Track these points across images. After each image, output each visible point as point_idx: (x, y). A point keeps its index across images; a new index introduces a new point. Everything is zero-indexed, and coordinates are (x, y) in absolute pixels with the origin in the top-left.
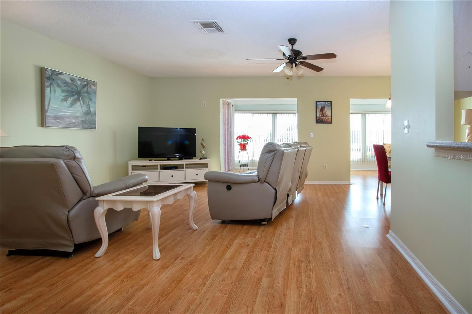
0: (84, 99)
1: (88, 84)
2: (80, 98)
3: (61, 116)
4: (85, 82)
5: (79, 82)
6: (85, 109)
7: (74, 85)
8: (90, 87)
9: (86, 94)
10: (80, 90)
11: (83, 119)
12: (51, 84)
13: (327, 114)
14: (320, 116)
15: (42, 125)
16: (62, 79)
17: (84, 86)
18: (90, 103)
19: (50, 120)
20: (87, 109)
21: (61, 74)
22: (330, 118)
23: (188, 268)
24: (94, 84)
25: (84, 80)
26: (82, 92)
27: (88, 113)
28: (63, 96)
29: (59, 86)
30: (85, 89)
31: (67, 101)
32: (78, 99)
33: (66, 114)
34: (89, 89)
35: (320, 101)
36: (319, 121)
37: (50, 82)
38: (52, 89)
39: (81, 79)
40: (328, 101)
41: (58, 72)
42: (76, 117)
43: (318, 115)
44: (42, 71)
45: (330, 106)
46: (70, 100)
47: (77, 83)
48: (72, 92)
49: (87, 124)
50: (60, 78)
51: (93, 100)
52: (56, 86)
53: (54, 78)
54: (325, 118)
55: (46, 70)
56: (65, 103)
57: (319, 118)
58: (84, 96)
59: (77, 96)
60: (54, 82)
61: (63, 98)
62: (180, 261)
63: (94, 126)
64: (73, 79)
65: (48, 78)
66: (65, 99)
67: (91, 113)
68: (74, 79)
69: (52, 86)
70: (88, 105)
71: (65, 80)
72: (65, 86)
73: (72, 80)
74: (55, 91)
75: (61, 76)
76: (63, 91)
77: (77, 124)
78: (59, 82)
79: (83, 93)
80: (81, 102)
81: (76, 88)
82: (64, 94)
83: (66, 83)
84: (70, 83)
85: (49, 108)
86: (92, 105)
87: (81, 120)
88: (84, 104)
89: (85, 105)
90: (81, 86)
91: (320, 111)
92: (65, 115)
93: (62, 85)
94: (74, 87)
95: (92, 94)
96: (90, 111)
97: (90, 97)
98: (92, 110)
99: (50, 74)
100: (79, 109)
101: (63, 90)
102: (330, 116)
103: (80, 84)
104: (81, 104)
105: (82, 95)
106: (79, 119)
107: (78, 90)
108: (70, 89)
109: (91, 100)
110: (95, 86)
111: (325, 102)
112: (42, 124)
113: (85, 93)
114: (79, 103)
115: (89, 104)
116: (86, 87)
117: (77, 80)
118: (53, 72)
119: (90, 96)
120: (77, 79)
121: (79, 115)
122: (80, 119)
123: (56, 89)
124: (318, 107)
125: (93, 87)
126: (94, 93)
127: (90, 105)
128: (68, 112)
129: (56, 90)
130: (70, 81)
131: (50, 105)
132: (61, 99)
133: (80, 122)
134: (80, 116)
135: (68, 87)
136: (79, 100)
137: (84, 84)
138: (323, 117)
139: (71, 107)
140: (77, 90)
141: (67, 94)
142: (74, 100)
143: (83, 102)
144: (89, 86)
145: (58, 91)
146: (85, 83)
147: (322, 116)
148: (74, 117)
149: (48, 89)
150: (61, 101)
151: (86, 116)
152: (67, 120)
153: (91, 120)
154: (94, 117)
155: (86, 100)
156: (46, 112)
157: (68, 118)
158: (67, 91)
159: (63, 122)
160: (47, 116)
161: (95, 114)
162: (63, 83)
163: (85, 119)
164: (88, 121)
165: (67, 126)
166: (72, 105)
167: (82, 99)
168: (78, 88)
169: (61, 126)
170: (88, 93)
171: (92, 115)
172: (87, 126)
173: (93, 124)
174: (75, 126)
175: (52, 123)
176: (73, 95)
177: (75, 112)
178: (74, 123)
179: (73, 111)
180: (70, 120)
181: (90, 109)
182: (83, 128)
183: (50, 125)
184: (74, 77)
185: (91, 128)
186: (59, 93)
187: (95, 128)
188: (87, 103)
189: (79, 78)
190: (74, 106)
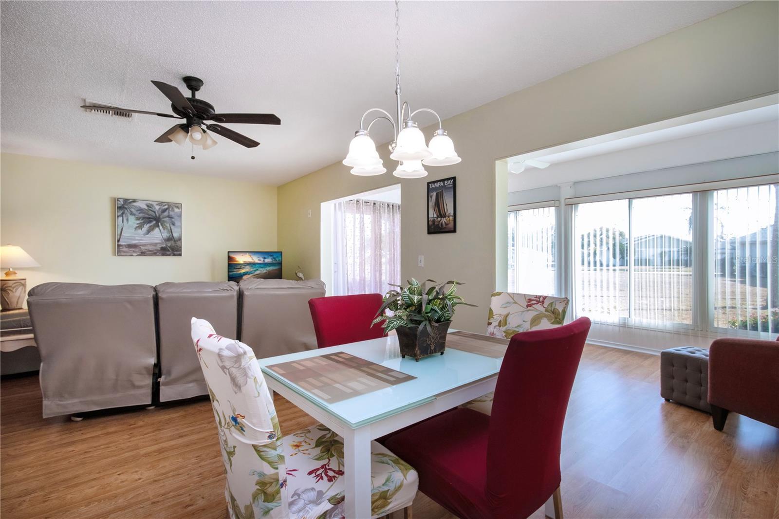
0: (165, 225)
1: (170, 207)
2: (160, 224)
3: (135, 244)
4: (165, 205)
5: (157, 207)
6: (166, 235)
7: (151, 210)
8: (173, 210)
9: (167, 219)
10: (159, 216)
11: (164, 246)
12: (123, 214)
13: (447, 209)
14: (435, 216)
15: (119, 254)
16: (136, 207)
17: (164, 210)
19: (122, 249)
20: (168, 235)
21: (134, 201)
22: (451, 218)
24: (179, 206)
25: (166, 204)
26: (161, 217)
27: (170, 239)
28: (138, 224)
29: (132, 214)
30: (166, 214)
31: (143, 229)
32: (156, 225)
33: (141, 241)
34: (171, 213)
35: (434, 182)
36: (434, 229)
37: (121, 212)
38: (125, 218)
39: (161, 203)
40: (448, 179)
41: (131, 200)
42: (154, 244)
43: (433, 214)
44: (115, 200)
45: (452, 190)
46: (146, 227)
47: (155, 208)
48: (150, 218)
49: (169, 251)
50: (133, 205)
51: (177, 223)
52: (129, 215)
53: (126, 206)
54: (444, 220)
55: (119, 200)
56: (140, 231)
57: (434, 221)
58: (164, 221)
59: (154, 222)
60: (126, 211)
61: (137, 225)
63: (179, 252)
64: (150, 205)
65: (121, 208)
66: (140, 227)
67: (174, 239)
68: (152, 205)
69: (124, 215)
70: (170, 230)
71: (140, 207)
72: (140, 213)
73: (148, 206)
74: (127, 220)
75: (134, 204)
76: (138, 219)
77: (155, 251)
78: (133, 210)
79: (164, 218)
80: (161, 227)
81: (154, 214)
82: (138, 222)
83: (141, 210)
85: (122, 237)
86: (174, 229)
87: (160, 246)
88: (164, 229)
89: (166, 231)
90: (160, 211)
91: (433, 205)
92: (141, 243)
93: (137, 213)
94: (151, 213)
95: (176, 217)
96: (173, 236)
97: (172, 221)
98: (176, 235)
99: (122, 203)
100: (158, 236)
101: (137, 217)
102: (452, 214)
103: (159, 209)
104: (160, 230)
105: (162, 220)
107: (156, 216)
108: (147, 216)
109: (174, 225)
110: (179, 209)
111: (443, 180)
112: (115, 253)
114: (157, 229)
115: (171, 230)
116: (168, 211)
118: (126, 200)
119: (173, 220)
120: (154, 204)
121: (157, 241)
122: (159, 247)
123: (129, 217)
124: (431, 197)
125: (176, 210)
126: (178, 216)
127: (173, 231)
128: (143, 240)
129: (129, 219)
130: (146, 208)
131: (123, 234)
132: (135, 227)
133: (159, 249)
134: (160, 243)
135: (144, 213)
136: (158, 226)
137: (164, 208)
138: (439, 219)
139: (147, 234)
140: (154, 216)
141: (142, 222)
142: (150, 226)
143: (163, 227)
144: (170, 209)
145: (132, 219)
146: (166, 207)
147: (438, 217)
148: (151, 244)
149: (120, 218)
150: (135, 229)
151: (168, 242)
152: (142, 247)
153: (174, 246)
154: (178, 243)
155: (168, 225)
156: (118, 241)
157: (144, 245)
158: (144, 218)
159: (137, 250)
160: (119, 246)
161: (180, 239)
162: (137, 211)
163: (167, 245)
164: (170, 247)
165: (143, 254)
166: (148, 232)
167: (162, 225)
168: (157, 214)
169: (135, 254)
170: (170, 217)
171: (175, 241)
172: (168, 253)
173: (176, 251)
174: (154, 253)
175: (124, 252)
176: (150, 222)
177: (152, 238)
178: (151, 251)
179: (149, 238)
180: (146, 248)
181: (172, 234)
182: (163, 255)
183: (122, 253)
184: (151, 202)
185: (174, 255)
186: (133, 221)
187: (180, 255)
188: (169, 228)
189: (157, 203)
190: (152, 233)
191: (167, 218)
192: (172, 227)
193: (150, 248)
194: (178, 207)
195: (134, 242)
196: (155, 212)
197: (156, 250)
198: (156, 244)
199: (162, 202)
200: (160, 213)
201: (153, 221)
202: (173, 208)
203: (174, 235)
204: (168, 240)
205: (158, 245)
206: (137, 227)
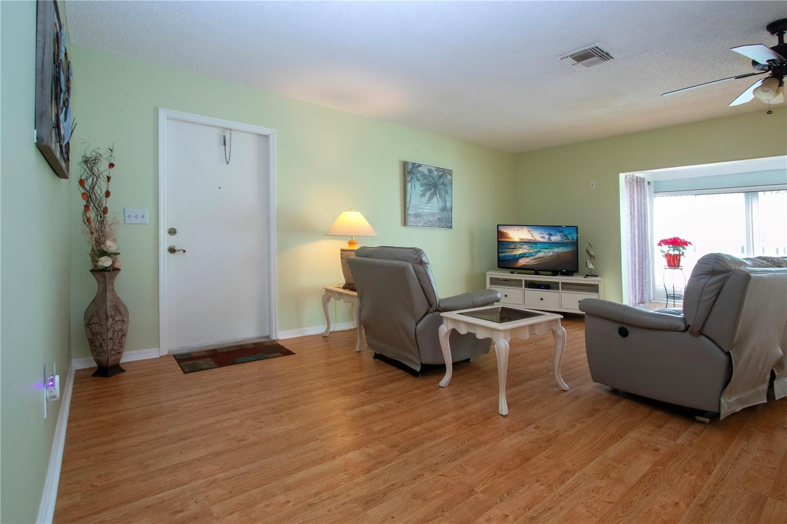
0: (441, 193)
1: (445, 173)
3: (420, 213)
5: (435, 173)
6: (441, 204)
7: (431, 176)
8: (447, 178)
9: (442, 187)
11: (440, 216)
12: (411, 179)
15: (405, 225)
16: (421, 172)
17: (440, 177)
18: (446, 197)
19: (411, 219)
20: (443, 204)
21: (420, 165)
23: (542, 445)
24: (450, 172)
25: (441, 170)
26: (438, 183)
27: (444, 209)
28: (422, 191)
29: (418, 180)
30: (441, 181)
31: (425, 196)
32: (435, 193)
33: (424, 210)
34: (445, 180)
37: (410, 177)
38: (412, 183)
39: (438, 169)
41: (417, 165)
42: (433, 215)
44: (405, 164)
46: (428, 194)
47: (434, 174)
48: (430, 185)
49: (444, 222)
50: (419, 170)
51: (449, 192)
52: (416, 180)
53: (414, 171)
55: (408, 164)
56: (423, 199)
59: (434, 189)
60: (414, 176)
61: (422, 193)
62: (533, 430)
63: (450, 224)
64: (430, 171)
65: (410, 172)
66: (423, 195)
67: (447, 209)
68: (431, 170)
69: (412, 181)
70: (444, 199)
71: (423, 173)
72: (423, 179)
73: (429, 172)
74: (415, 186)
75: (420, 169)
76: (422, 185)
77: (434, 222)
78: (418, 175)
80: (438, 196)
81: (433, 180)
82: (422, 189)
83: (424, 175)
84: (428, 175)
85: (411, 204)
86: (448, 199)
88: (440, 198)
89: (441, 200)
90: (437, 177)
92: (423, 212)
93: (421, 178)
94: (431, 179)
95: (448, 185)
98: (448, 205)
99: (411, 167)
100: (435, 205)
103: (437, 175)
104: (437, 199)
105: (439, 187)
107: (435, 182)
108: (428, 182)
109: (447, 193)
110: (450, 176)
112: (405, 223)
113: (441, 184)
114: (435, 197)
116: (442, 177)
117: (434, 171)
118: (414, 164)
119: (447, 188)
120: (434, 169)
121: (436, 211)
122: (437, 216)
123: (416, 183)
125: (449, 177)
126: (450, 184)
127: (446, 200)
128: (426, 209)
130: (427, 173)
131: (411, 201)
132: (420, 195)
133: (436, 219)
134: (437, 213)
135: (426, 179)
136: (436, 194)
137: (440, 174)
139: (428, 203)
140: (433, 182)
141: (425, 189)
142: (431, 194)
143: (440, 196)
145: (418, 184)
146: (442, 173)
148: (431, 214)
149: (410, 184)
151: (443, 213)
152: (425, 217)
153: (448, 218)
154: (450, 214)
155: (443, 194)
156: (408, 209)
157: (426, 215)
158: (426, 185)
159: (421, 220)
160: (408, 214)
161: (451, 210)
162: (422, 176)
163: (442, 216)
164: (444, 218)
165: (425, 225)
166: (429, 200)
167: (438, 192)
168: (435, 180)
169: (420, 225)
170: (444, 184)
171: (448, 211)
172: (443, 225)
173: (449, 222)
174: (433, 225)
175: (412, 222)
177: (433, 208)
178: (431, 222)
179: (430, 207)
180: (428, 218)
181: (446, 205)
182: (440, 227)
183: (408, 224)
184: (431, 168)
185: (447, 227)
186: (418, 188)
187: (451, 227)
188: (443, 197)
189: (436, 168)
190: (431, 201)
193: (431, 218)
194: (450, 174)
195: (419, 211)
200: (437, 180)
201: (432, 188)
202: (446, 175)
205: (436, 215)
206: (422, 194)
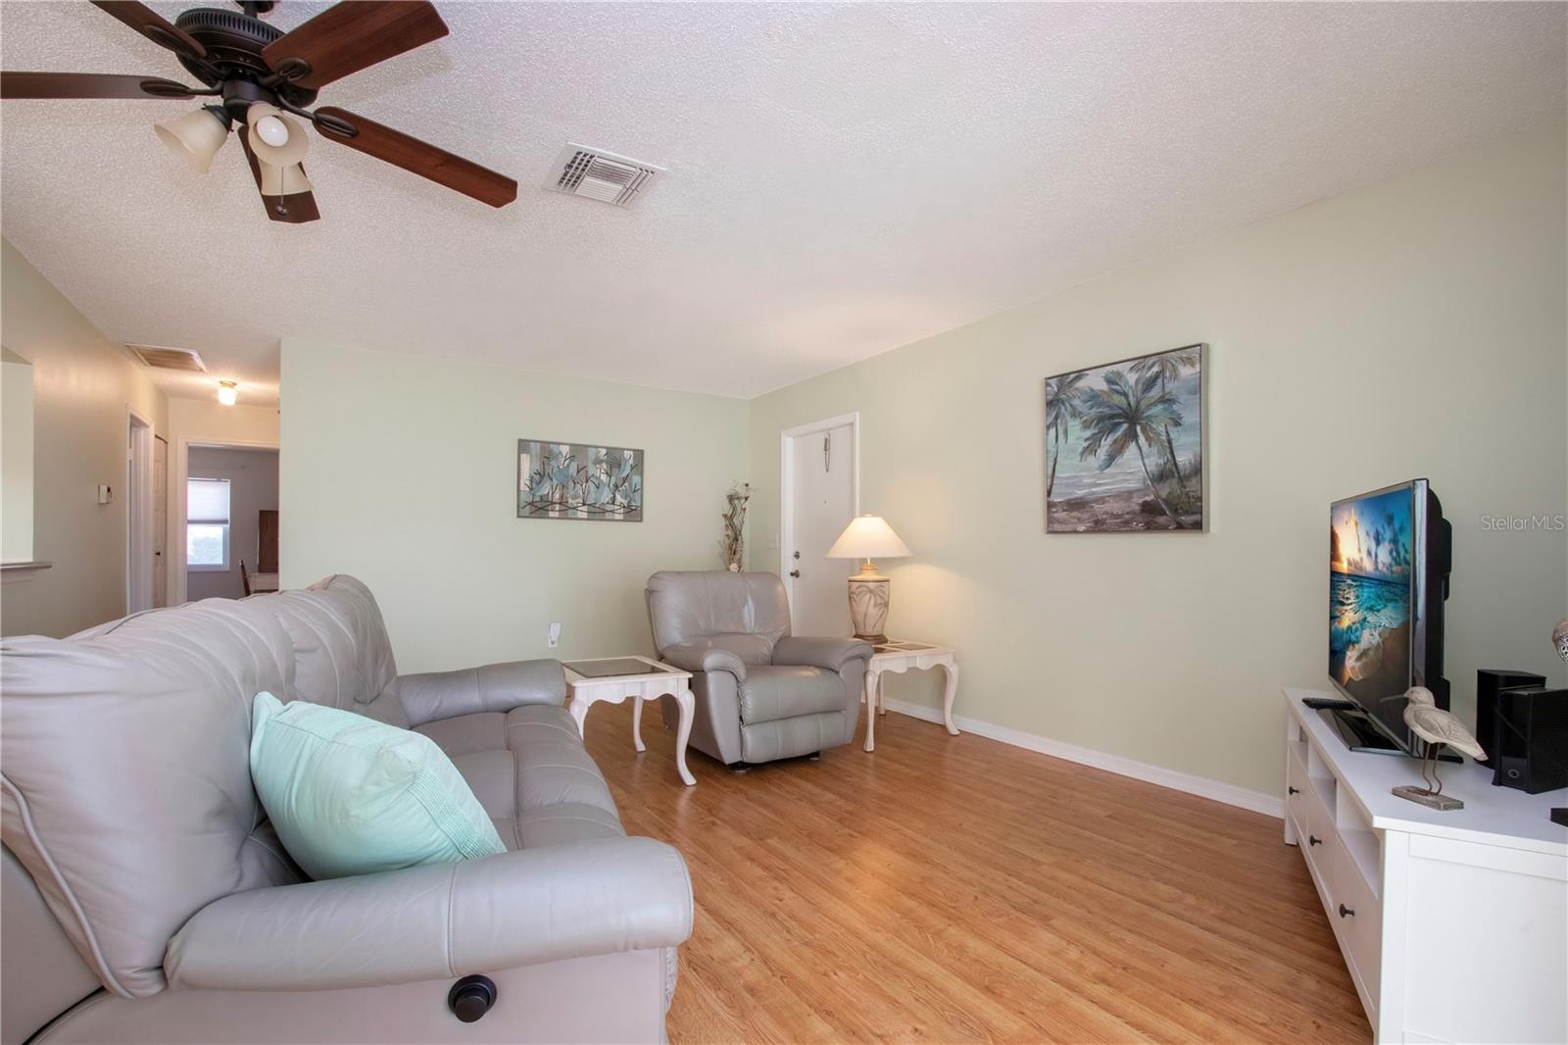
0: (1153, 430)
1: (1168, 365)
2: (1138, 428)
3: (1081, 498)
4: (1150, 368)
5: (1132, 378)
6: (1154, 461)
7: (1117, 392)
8: (1175, 375)
9: (1159, 409)
10: (1138, 402)
11: (1151, 498)
12: (1056, 418)
16: (1082, 391)
17: (1150, 384)
18: (1172, 436)
20: (1161, 462)
21: (1080, 374)
24: (1191, 355)
25: (1150, 361)
26: (1142, 406)
27: (1167, 473)
28: (1086, 440)
29: (1075, 414)
30: (1155, 392)
31: (1099, 451)
32: (1132, 436)
33: (1094, 490)
34: (1170, 386)
37: (1054, 415)
38: (1059, 427)
39: (1141, 363)
41: (1072, 376)
46: (1106, 444)
47: (1127, 382)
48: (1112, 417)
49: (1165, 514)
50: (1077, 389)
52: (1068, 418)
53: (1063, 396)
55: (1048, 385)
58: (1149, 416)
59: (1125, 426)
60: (1063, 408)
61: (1086, 444)
63: (1196, 517)
64: (1114, 378)
65: (1054, 403)
66: (1091, 449)
67: (1179, 473)
68: (1119, 374)
69: (1059, 421)
70: (1166, 444)
71: (1092, 390)
72: (1092, 407)
73: (1109, 381)
74: (1066, 433)
75: (1080, 384)
76: (1086, 425)
77: (1127, 516)
78: (1076, 402)
79: (1149, 407)
80: (1142, 439)
81: (1124, 400)
82: (1088, 434)
83: (1094, 397)
84: (1105, 392)
85: (1055, 481)
87: (1141, 501)
88: (1150, 446)
89: (1155, 450)
90: (1140, 386)
92: (1094, 493)
93: (1085, 409)
94: (1117, 399)
96: (1175, 463)
97: (1173, 412)
98: (1184, 458)
99: (1056, 390)
101: (1085, 421)
103: (1137, 382)
104: (1140, 448)
105: (1146, 414)
106: (1134, 500)
107: (1129, 404)
108: (1106, 411)
109: (1177, 424)
113: (1154, 404)
114: (1133, 446)
115: (1170, 442)
116: (1160, 381)
117: (1125, 373)
119: (1175, 407)
120: (1123, 368)
121: (1132, 485)
122: (1137, 501)
123: (1069, 424)
127: (1174, 444)
129: (1069, 429)
130: (1104, 387)
131: (1056, 474)
132: (1080, 449)
133: (1137, 508)
135: (1100, 406)
136: (1135, 437)
137: (1149, 373)
139: (1108, 466)
140: (1125, 406)
141: (1096, 431)
142: (1115, 441)
143: (1148, 438)
144: (1168, 373)
145: (1075, 426)
146: (1155, 369)
148: (1118, 496)
149: (1053, 431)
150: (1082, 454)
151: (1158, 487)
152: (1096, 506)
153: (1180, 497)
154: (1192, 484)
155: (1160, 429)
156: (1049, 493)
157: (1101, 500)
158: (1101, 419)
159: (1086, 516)
160: (1050, 505)
161: (1198, 470)
162: (1086, 402)
163: (1157, 496)
164: (1167, 502)
165: (1098, 527)
166: (1111, 458)
167: (1144, 430)
168: (1132, 399)
169: (1082, 528)
170: (1166, 400)
171: (1182, 480)
172: (1161, 520)
173: (1186, 513)
174: (1122, 525)
175: (1060, 522)
176: (1115, 427)
177: (1120, 478)
178: (1117, 516)
179: (1113, 475)
180: (1107, 507)
181: (1174, 459)
182: (1150, 527)
183: (1057, 527)
184: (1114, 368)
185: (1180, 527)
186: (1077, 434)
187: (1198, 526)
188: (1164, 438)
189: (1131, 364)
190: (1119, 460)
191: (1160, 407)
192: (1174, 433)
193: (1116, 507)
194: (1189, 361)
195: (1080, 493)
196: (1125, 395)
197: (1127, 513)
198: (1128, 495)
199: (1145, 357)
200: (1139, 393)
201: (1120, 424)
202: (1175, 369)
203: (1179, 459)
204: (1161, 477)
205: (1135, 495)
206: (1085, 449)
